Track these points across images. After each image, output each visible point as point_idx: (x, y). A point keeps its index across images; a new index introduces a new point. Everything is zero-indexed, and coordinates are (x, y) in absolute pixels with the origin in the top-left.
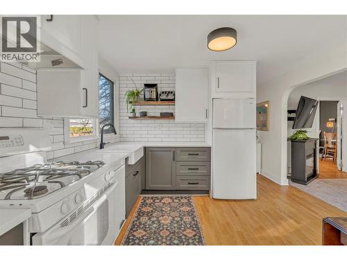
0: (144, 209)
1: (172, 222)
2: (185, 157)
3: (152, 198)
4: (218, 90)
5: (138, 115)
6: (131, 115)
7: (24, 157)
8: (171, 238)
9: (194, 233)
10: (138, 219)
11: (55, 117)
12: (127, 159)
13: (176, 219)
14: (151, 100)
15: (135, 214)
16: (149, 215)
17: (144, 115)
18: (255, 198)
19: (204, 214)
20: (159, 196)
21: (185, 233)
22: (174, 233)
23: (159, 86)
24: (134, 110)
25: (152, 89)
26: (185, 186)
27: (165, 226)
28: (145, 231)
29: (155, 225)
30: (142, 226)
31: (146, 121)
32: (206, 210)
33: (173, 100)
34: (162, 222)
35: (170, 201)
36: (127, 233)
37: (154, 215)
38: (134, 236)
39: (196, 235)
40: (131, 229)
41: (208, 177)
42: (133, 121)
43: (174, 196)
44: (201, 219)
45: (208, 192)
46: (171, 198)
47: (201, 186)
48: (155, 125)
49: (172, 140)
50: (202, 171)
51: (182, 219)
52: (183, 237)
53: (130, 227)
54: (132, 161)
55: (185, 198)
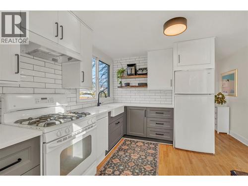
0: (123, 147)
1: (139, 158)
2: (153, 114)
3: (130, 141)
4: (179, 64)
5: (123, 85)
6: (119, 85)
7: (55, 108)
8: (135, 168)
9: (152, 168)
10: (118, 152)
11: (71, 88)
12: (110, 113)
13: (142, 157)
14: (131, 75)
15: (117, 149)
16: (125, 151)
17: (128, 85)
18: (214, 153)
19: (164, 158)
20: (136, 140)
21: (145, 167)
22: (137, 165)
23: (137, 65)
24: (121, 82)
25: (132, 68)
26: (153, 136)
27: (133, 160)
28: (120, 160)
29: (127, 158)
30: (118, 157)
31: (129, 89)
32: (166, 154)
33: (146, 74)
34: (132, 157)
35: (142, 144)
36: (108, 159)
37: (129, 151)
38: (112, 162)
39: (153, 170)
40: (112, 157)
41: (171, 131)
42: (120, 89)
43: (146, 142)
44: (160, 160)
45: (172, 142)
46: (143, 143)
47: (165, 137)
48: (135, 92)
49: (148, 102)
50: (166, 126)
51: (146, 158)
52: (144, 170)
53: (111, 156)
54: (113, 115)
55: (154, 144)
